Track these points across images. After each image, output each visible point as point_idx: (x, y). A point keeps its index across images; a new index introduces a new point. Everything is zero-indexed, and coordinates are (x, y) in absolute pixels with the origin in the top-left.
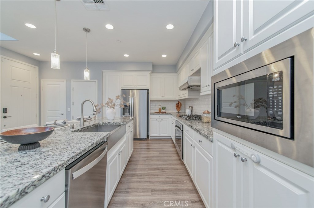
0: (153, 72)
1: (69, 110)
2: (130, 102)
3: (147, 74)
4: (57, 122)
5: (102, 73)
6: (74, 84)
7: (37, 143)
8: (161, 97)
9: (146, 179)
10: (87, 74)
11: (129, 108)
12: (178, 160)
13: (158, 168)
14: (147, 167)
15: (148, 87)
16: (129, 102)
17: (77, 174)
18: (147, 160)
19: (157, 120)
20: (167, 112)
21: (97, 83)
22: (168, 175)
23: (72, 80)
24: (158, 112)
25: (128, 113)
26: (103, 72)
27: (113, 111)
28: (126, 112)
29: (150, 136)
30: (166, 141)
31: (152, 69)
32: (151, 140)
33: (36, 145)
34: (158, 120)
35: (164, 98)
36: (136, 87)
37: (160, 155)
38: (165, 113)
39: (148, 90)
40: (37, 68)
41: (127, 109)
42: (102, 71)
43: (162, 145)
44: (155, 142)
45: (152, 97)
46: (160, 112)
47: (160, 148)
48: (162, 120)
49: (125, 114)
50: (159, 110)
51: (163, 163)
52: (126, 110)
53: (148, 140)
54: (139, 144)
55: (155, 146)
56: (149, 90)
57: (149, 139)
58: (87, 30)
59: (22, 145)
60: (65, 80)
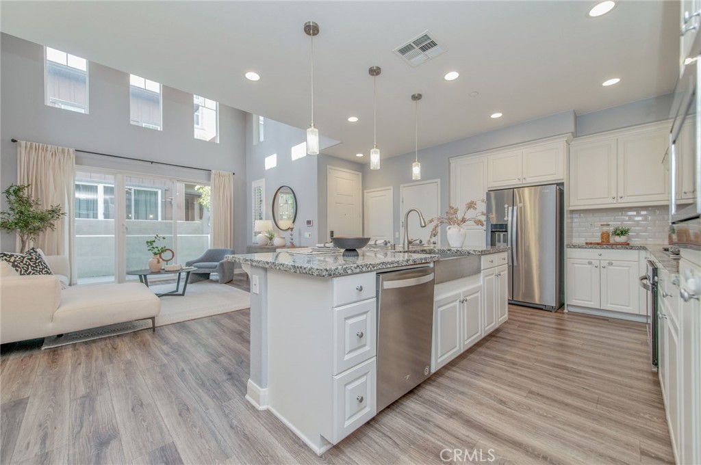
0: (576, 135)
1: (397, 236)
2: (510, 218)
3: (560, 144)
4: (377, 242)
5: (450, 164)
6: (405, 191)
7: (354, 250)
8: (611, 201)
9: (525, 372)
10: (416, 170)
11: (506, 231)
12: (647, 372)
13: (565, 366)
14: (536, 357)
15: (561, 178)
16: (506, 219)
17: (388, 285)
18: (540, 345)
19: (590, 263)
20: (635, 242)
21: (439, 185)
22: (590, 387)
23: (402, 186)
24: (598, 244)
25: (504, 242)
26: (451, 161)
27: (460, 230)
28: (499, 241)
29: (568, 303)
30: (624, 324)
31: (572, 129)
32: (570, 313)
33: (355, 253)
34: (596, 263)
35: (620, 201)
36: (524, 182)
37: (585, 347)
38: (626, 246)
39: (560, 185)
40: (360, 174)
41: (502, 234)
42: (449, 161)
43: (605, 330)
44: (580, 320)
45: (571, 203)
46: (605, 243)
47: (592, 335)
48: (610, 264)
49: (497, 244)
50: (602, 238)
51: (587, 363)
52: (499, 235)
53: (563, 313)
54: (531, 315)
55: (577, 328)
56: (562, 184)
57: (566, 311)
58: (417, 97)
59: (347, 250)
60: (392, 188)
